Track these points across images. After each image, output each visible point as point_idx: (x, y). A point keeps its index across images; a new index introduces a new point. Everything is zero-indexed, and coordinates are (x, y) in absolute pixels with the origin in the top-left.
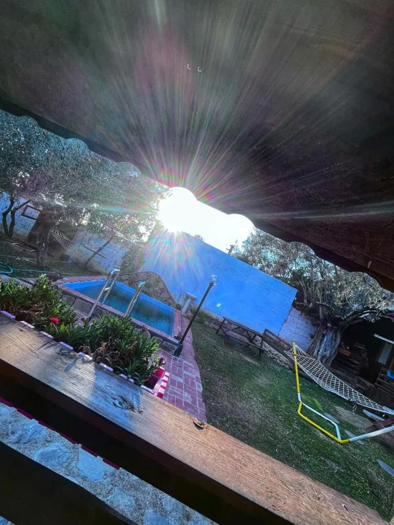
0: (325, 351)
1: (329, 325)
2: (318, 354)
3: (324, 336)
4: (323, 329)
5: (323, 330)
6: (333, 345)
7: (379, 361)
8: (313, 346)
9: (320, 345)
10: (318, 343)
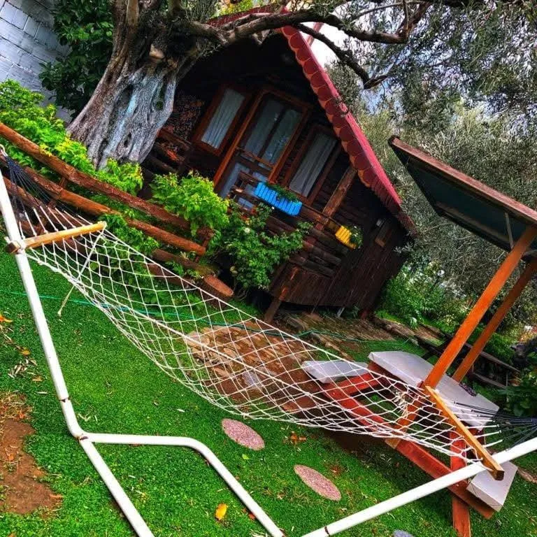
0: (126, 144)
1: (155, 52)
2: (100, 155)
3: (129, 90)
4: (130, 65)
5: (130, 70)
6: (152, 123)
7: (204, 140)
8: (85, 126)
9: (112, 122)
10: (106, 118)
